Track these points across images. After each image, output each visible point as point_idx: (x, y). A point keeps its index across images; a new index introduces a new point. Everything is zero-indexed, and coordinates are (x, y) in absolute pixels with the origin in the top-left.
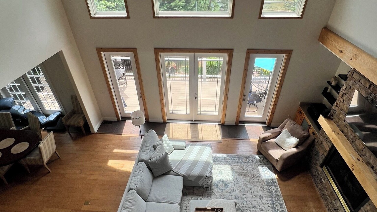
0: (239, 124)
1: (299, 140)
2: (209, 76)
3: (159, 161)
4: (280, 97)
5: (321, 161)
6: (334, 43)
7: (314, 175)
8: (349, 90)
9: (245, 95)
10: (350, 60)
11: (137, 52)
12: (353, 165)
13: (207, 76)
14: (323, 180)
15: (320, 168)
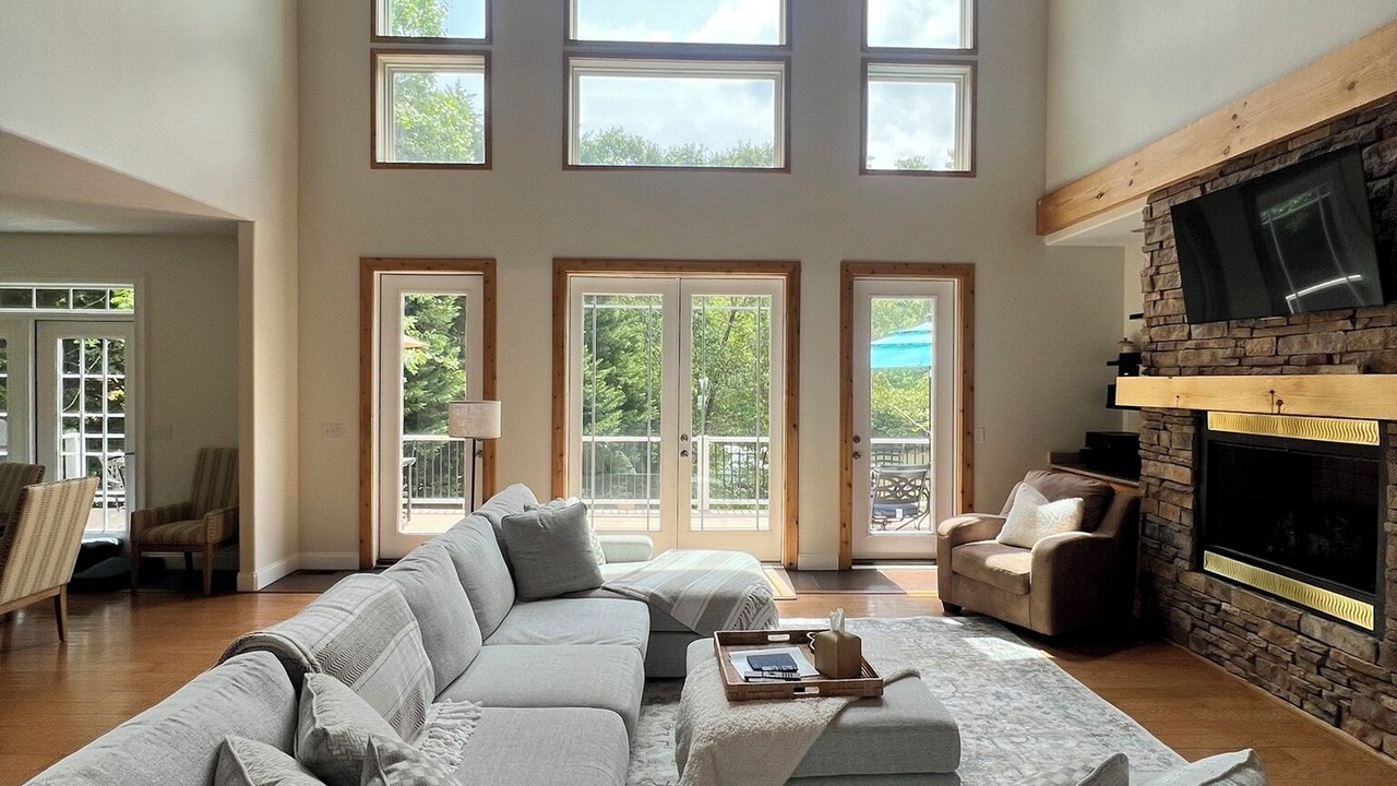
0: (853, 567)
1: (1081, 499)
2: (720, 501)
3: (549, 523)
4: (978, 434)
5: (1185, 543)
6: (1075, 198)
7: (1188, 629)
8: (1162, 253)
9: (857, 439)
10: (1128, 187)
11: (495, 270)
12: (1272, 392)
13: (714, 501)
14: (1224, 606)
15: (1195, 579)
